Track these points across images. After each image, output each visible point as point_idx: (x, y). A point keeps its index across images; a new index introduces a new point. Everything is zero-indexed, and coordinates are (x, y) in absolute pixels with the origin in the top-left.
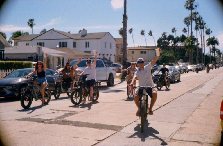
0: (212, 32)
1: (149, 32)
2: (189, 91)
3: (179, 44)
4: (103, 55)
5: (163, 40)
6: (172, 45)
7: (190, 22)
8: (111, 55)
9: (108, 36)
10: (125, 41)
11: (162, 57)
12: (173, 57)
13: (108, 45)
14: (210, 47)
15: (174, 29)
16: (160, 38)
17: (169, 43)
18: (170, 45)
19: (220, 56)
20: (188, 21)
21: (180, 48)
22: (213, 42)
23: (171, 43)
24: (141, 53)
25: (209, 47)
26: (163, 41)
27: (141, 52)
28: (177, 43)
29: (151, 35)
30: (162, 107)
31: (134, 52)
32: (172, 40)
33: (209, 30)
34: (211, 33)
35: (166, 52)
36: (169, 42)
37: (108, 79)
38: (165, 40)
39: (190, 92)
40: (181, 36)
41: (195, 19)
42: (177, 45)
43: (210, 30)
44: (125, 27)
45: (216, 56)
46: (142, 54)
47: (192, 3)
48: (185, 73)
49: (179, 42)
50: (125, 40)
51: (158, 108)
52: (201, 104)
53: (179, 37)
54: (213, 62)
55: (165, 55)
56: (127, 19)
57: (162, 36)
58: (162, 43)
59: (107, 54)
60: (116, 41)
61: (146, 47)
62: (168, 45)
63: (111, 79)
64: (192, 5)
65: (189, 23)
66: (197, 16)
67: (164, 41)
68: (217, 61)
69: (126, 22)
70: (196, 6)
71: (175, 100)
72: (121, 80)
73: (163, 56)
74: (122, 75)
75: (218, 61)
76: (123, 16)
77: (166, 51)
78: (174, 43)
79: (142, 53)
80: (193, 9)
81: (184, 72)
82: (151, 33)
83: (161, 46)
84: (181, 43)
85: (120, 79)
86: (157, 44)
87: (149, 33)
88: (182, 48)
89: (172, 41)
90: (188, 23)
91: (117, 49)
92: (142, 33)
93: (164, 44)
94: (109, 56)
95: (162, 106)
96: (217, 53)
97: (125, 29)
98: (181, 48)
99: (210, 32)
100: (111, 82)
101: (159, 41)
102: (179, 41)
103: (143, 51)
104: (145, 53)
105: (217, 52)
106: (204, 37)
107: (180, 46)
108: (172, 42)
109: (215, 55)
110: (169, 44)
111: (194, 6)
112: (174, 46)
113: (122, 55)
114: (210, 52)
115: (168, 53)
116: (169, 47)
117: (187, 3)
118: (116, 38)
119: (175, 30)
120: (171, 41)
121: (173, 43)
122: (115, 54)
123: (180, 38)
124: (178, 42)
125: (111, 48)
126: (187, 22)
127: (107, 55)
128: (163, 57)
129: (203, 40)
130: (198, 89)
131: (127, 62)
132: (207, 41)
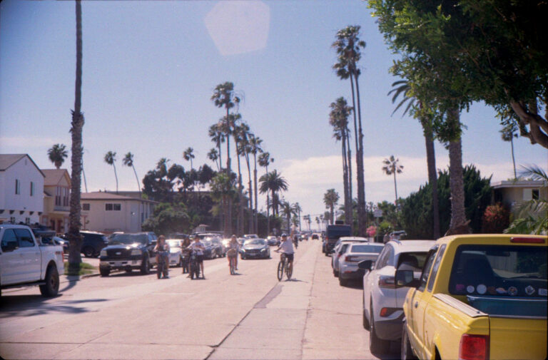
0: (273, 160)
1: (124, 157)
2: (258, 303)
3: (197, 188)
4: (12, 212)
5: (158, 177)
6: (180, 189)
7: (223, 136)
8: (31, 213)
9: (26, 163)
10: (76, 179)
11: (160, 219)
12: (187, 218)
13: (24, 189)
14: (268, 196)
15: (190, 150)
16: (149, 172)
17: (174, 184)
18: (176, 188)
19: (289, 216)
20: (220, 134)
21: (198, 195)
22: (273, 183)
23: (176, 184)
24: (107, 209)
25: (266, 194)
26: (158, 180)
27: (107, 205)
28: (191, 184)
29: (130, 165)
30: (218, 349)
31: (89, 205)
32: (181, 177)
33: (266, 156)
34: (271, 163)
35: (168, 207)
36: (173, 182)
37: (43, 278)
38: (163, 176)
39: (261, 304)
40: (200, 168)
41: (232, 129)
42: (193, 188)
43: (268, 156)
44: (77, 143)
45: (280, 215)
46: (109, 211)
47: (228, 92)
48: (220, 257)
49: (195, 182)
50: (77, 176)
51: (211, 353)
52: (306, 336)
53: (197, 169)
54: (275, 229)
55: (167, 215)
56: (83, 124)
57: (158, 167)
58: (155, 184)
59: (22, 209)
60: (44, 176)
61: (117, 193)
62: (171, 190)
63: (52, 278)
64: (228, 96)
65: (221, 137)
66: (238, 123)
67: (161, 180)
68: (282, 228)
69: (80, 130)
70: (238, 100)
71: (238, 328)
72: (67, 278)
73: (161, 217)
74: (68, 264)
75: (284, 227)
76: (71, 116)
77: (168, 204)
78: (184, 184)
79: (109, 207)
80: (232, 105)
81: (217, 256)
82: (129, 160)
83: (153, 191)
84: (202, 185)
85: (66, 276)
86: (142, 186)
87: (124, 159)
88: (203, 197)
89: (181, 180)
90: (219, 137)
91: (45, 198)
92: (110, 159)
93: (161, 188)
94: (26, 215)
95: (217, 346)
96: (283, 210)
97: (76, 146)
98: (200, 197)
99: (269, 160)
100: (52, 286)
101: (149, 180)
102: (197, 180)
103: (113, 202)
104: (118, 208)
105: (282, 206)
106: (255, 171)
107: (200, 192)
108: (179, 182)
109: (277, 213)
110: (171, 186)
111: (233, 100)
112: (185, 191)
113: (69, 213)
114: (268, 208)
115: (172, 208)
116: (173, 193)
117: (217, 91)
118: (45, 170)
119: (192, 153)
120: (176, 179)
121: (181, 185)
122: (41, 210)
123: (198, 172)
124: (194, 184)
125: (31, 195)
126: (217, 134)
127: (22, 212)
128: (162, 220)
129: (252, 179)
130: (275, 297)
131: (81, 231)
132: (260, 180)
